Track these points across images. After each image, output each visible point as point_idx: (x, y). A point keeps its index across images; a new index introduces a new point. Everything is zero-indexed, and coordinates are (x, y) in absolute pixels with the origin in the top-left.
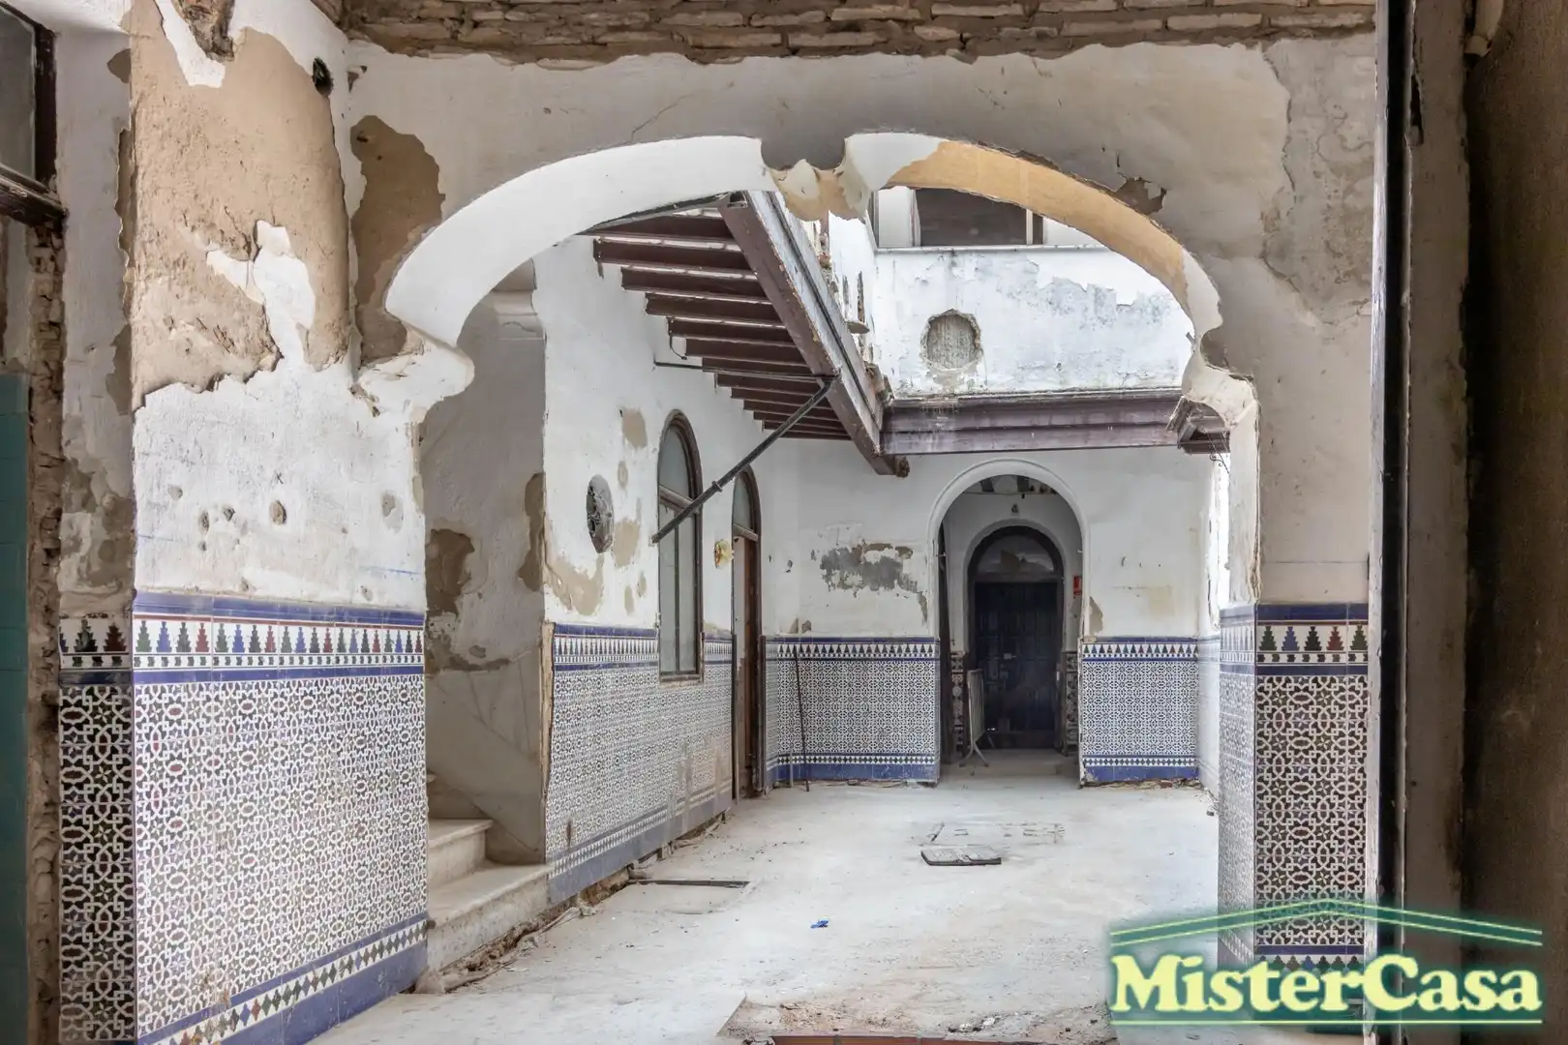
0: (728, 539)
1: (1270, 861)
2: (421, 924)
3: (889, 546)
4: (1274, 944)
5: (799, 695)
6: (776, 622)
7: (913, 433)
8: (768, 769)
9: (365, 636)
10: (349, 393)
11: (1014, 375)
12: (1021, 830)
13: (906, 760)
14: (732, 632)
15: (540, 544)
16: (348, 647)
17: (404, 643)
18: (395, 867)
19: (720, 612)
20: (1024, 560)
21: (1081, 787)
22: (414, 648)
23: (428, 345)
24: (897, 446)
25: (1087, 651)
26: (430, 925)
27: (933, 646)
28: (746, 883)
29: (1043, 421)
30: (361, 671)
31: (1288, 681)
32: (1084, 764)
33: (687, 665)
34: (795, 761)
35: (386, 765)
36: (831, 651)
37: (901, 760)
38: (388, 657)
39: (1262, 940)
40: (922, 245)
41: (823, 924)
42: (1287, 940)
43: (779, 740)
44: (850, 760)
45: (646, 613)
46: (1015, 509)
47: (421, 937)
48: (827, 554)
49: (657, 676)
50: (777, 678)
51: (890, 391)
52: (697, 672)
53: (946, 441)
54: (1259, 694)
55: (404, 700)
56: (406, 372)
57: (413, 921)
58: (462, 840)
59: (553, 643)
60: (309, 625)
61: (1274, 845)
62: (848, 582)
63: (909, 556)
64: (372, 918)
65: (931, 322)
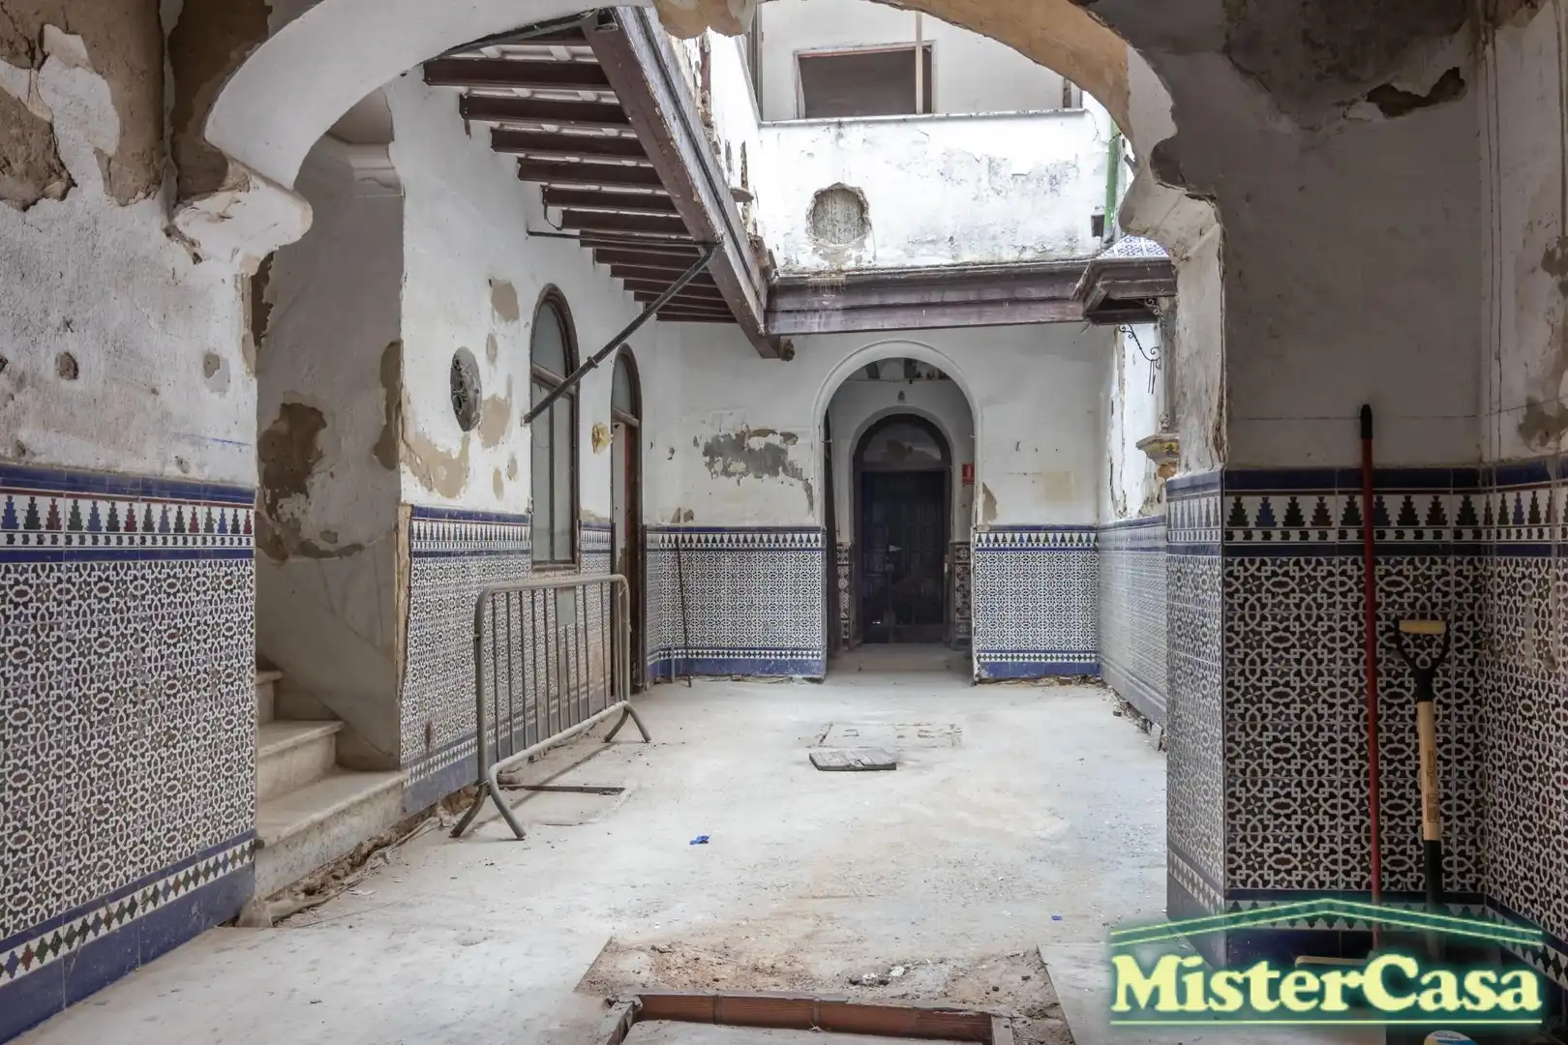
0: (607, 423)
1: (1243, 784)
2: (247, 845)
3: (773, 432)
4: (1249, 887)
5: (681, 586)
6: (657, 510)
7: (798, 311)
8: (649, 664)
9: (180, 513)
10: (164, 235)
11: (905, 250)
12: (916, 729)
13: (792, 655)
14: (611, 520)
15: (397, 418)
16: (157, 526)
17: (229, 522)
18: (214, 780)
19: (598, 498)
20: (910, 449)
21: (975, 683)
22: (242, 528)
23: (255, 181)
24: (783, 326)
25: (980, 540)
26: (258, 845)
27: (819, 536)
28: (622, 789)
29: (935, 298)
30: (175, 554)
31: (1263, 563)
32: (979, 658)
33: (562, 553)
34: (677, 655)
35: (205, 662)
36: (714, 541)
37: (786, 655)
38: (209, 539)
39: (1234, 882)
40: (807, 117)
41: (704, 840)
42: (1266, 883)
43: (661, 632)
44: (734, 654)
45: (517, 497)
46: (901, 396)
47: (246, 860)
48: (710, 441)
49: (529, 566)
50: (658, 567)
51: (775, 267)
52: (574, 562)
53: (832, 319)
54: (1228, 579)
55: (229, 588)
56: (229, 212)
57: (236, 841)
58: (309, 744)
59: (411, 525)
60: (107, 499)
61: (1247, 765)
62: (731, 469)
63: (795, 442)
64: (185, 840)
65: (816, 197)
